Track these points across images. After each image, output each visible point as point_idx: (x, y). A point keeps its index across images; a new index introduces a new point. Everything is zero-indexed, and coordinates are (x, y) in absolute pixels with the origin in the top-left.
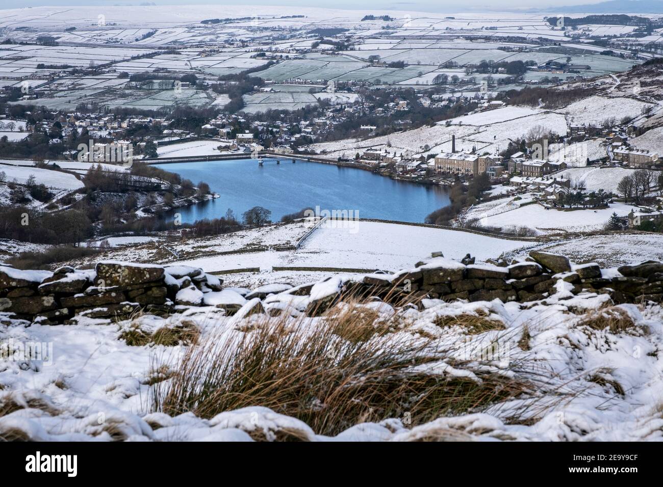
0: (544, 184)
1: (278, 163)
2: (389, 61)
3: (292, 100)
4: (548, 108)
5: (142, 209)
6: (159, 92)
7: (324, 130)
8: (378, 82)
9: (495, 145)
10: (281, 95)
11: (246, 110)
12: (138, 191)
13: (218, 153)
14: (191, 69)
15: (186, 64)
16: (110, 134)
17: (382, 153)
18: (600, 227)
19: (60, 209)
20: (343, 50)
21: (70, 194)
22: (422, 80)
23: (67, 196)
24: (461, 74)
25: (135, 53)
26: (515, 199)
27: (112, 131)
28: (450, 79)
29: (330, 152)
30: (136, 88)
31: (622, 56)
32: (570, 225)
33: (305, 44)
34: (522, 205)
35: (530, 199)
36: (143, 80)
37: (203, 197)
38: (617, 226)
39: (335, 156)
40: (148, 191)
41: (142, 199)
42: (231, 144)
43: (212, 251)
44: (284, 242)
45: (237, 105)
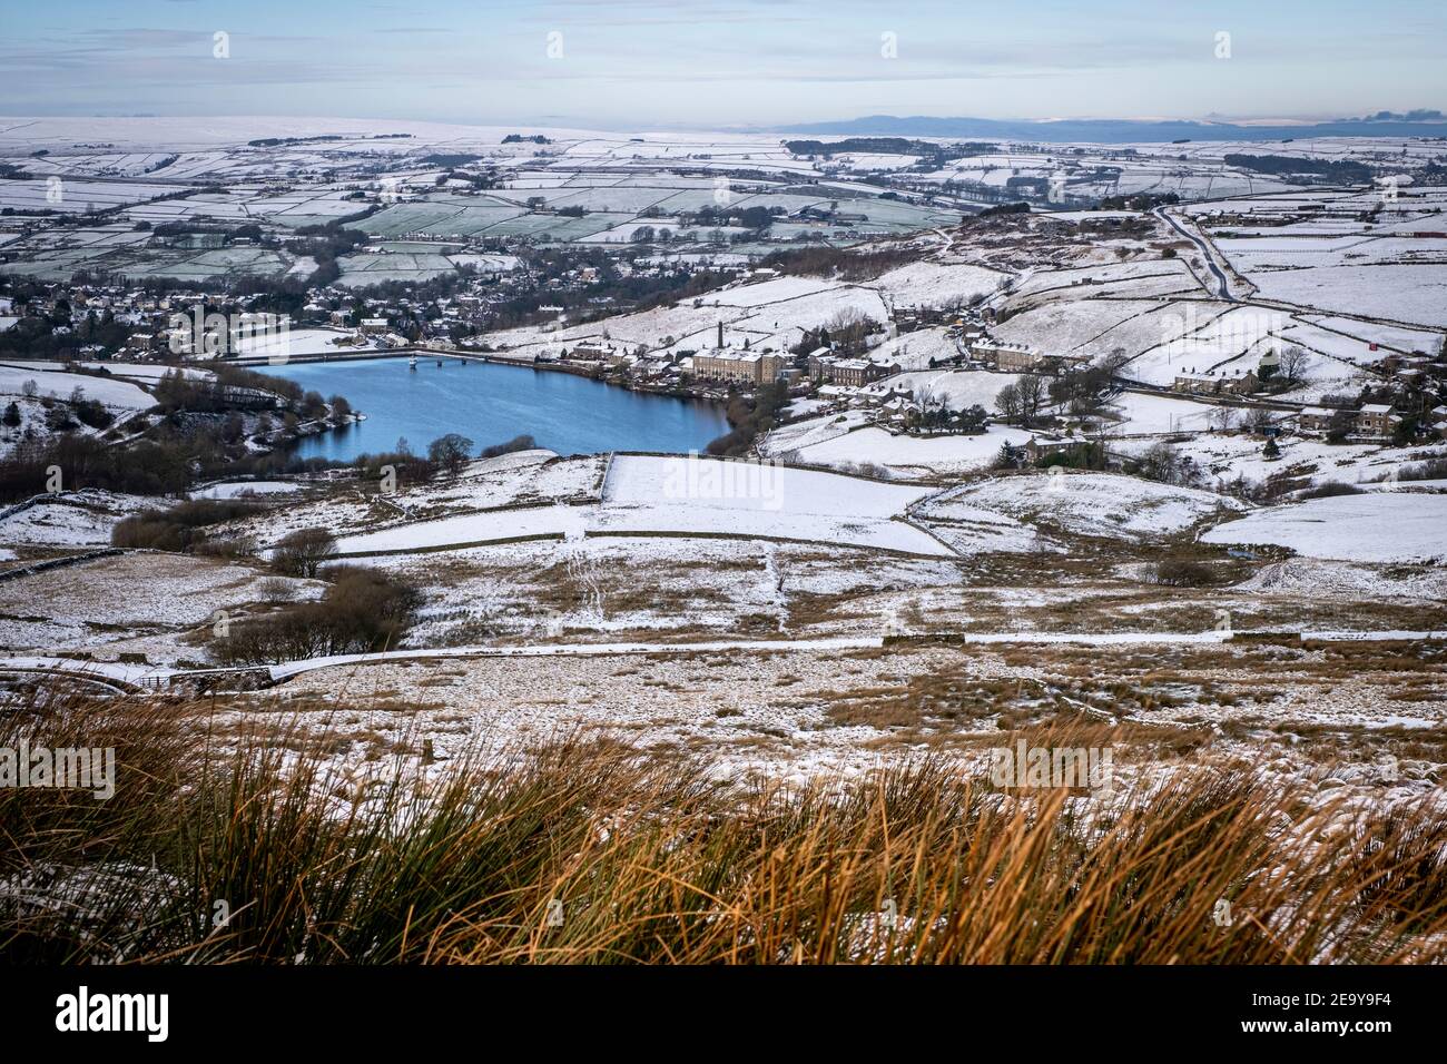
0: (875, 397)
1: (440, 365)
2: (560, 206)
3: (415, 266)
4: (849, 280)
5: (252, 438)
6: (203, 253)
7: (477, 312)
8: (546, 239)
9: (777, 337)
10: (397, 257)
11: (346, 281)
12: (240, 410)
13: (334, 349)
14: (249, 216)
15: (240, 210)
16: (143, 318)
17: (604, 349)
18: (984, 463)
19: (127, 439)
20: (485, 189)
21: (140, 416)
22: (614, 236)
23: (135, 418)
24: (673, 227)
25: (158, 191)
26: (838, 420)
27: (146, 315)
28: (657, 234)
29: (513, 348)
30: (164, 246)
31: (910, 201)
32: (937, 459)
33: (423, 178)
34: (852, 430)
35: (861, 421)
36: (177, 233)
37: (342, 418)
38: (1009, 462)
39: (530, 353)
40: (257, 410)
41: (250, 424)
42: (355, 335)
43: (465, 507)
44: (575, 492)
45: (329, 274)
